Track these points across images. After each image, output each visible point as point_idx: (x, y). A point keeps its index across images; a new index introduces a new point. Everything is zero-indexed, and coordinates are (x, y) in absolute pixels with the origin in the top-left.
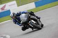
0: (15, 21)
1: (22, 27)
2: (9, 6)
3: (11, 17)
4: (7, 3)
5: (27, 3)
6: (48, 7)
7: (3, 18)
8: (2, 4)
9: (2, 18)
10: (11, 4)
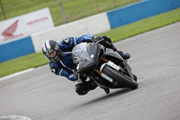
0: (56, 65)
1: (76, 83)
2: (28, 24)
3: (45, 53)
4: (22, 14)
5: (84, 14)
6: (148, 28)
7: (9, 62)
8: (6, 19)
9: (7, 64)
10: (36, 19)
